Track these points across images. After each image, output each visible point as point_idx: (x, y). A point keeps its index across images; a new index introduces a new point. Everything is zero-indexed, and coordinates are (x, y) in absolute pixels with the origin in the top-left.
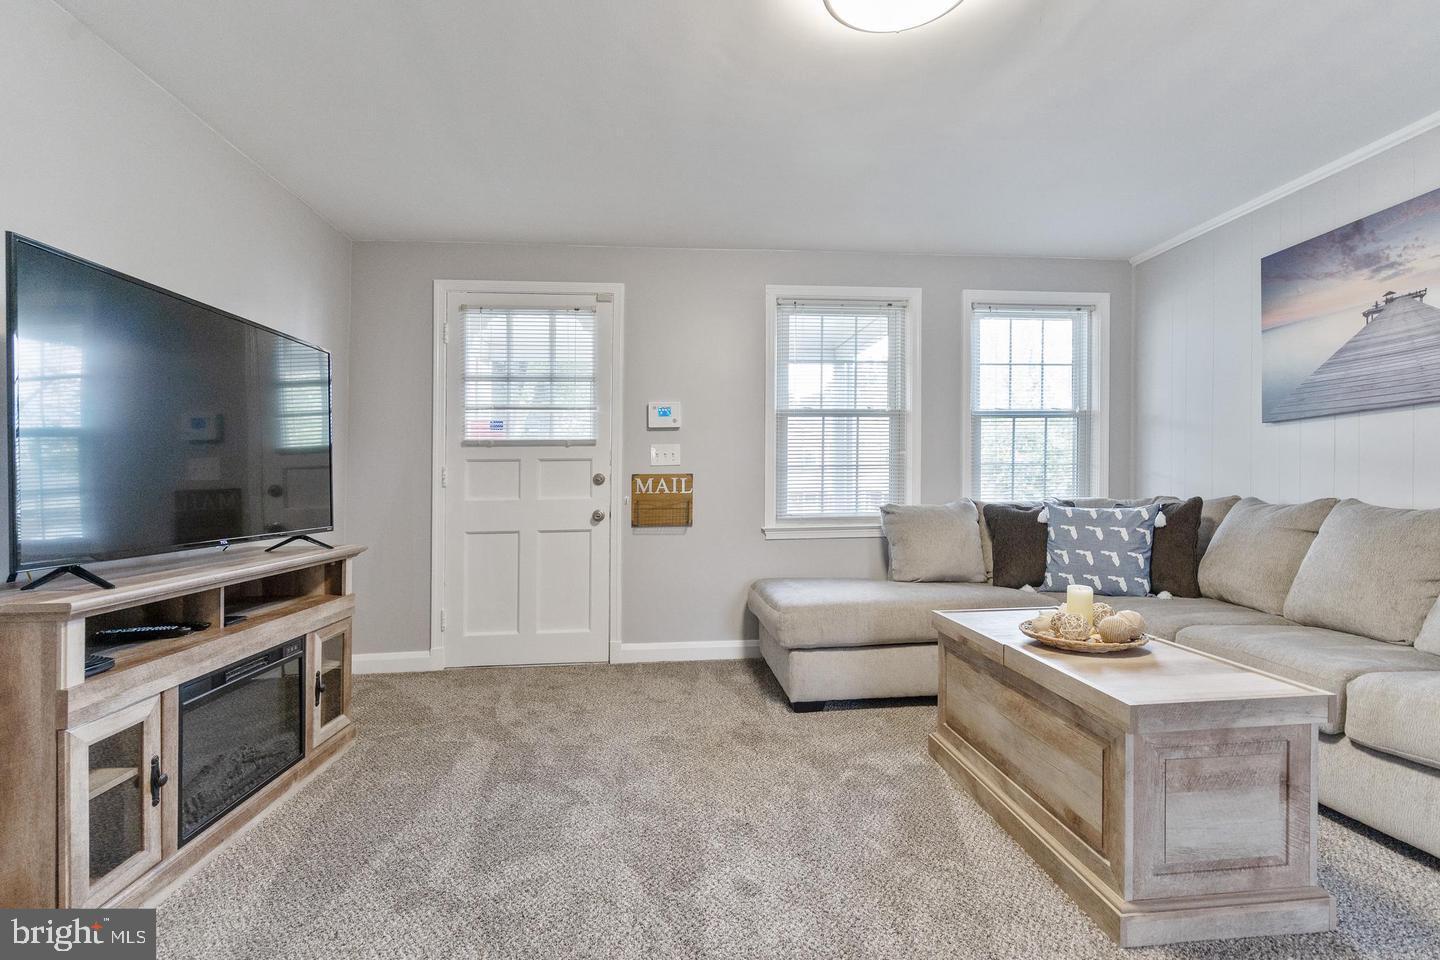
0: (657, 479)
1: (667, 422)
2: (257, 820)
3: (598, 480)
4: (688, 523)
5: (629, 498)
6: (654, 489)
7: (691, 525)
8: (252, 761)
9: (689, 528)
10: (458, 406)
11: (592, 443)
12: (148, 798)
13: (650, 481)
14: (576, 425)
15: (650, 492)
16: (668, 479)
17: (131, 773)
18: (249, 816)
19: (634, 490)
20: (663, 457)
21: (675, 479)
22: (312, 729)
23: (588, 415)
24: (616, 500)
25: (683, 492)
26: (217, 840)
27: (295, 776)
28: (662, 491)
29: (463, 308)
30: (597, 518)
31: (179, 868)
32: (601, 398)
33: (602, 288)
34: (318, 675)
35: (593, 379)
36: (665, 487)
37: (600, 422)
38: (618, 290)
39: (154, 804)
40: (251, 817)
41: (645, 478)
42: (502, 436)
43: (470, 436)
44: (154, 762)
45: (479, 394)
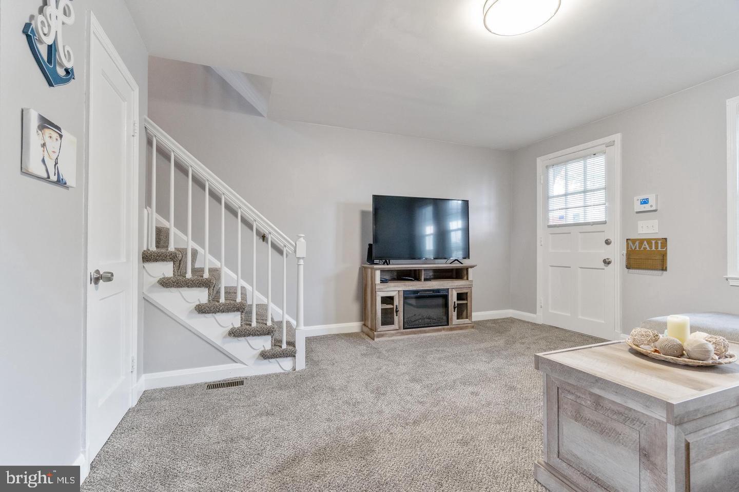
0: (641, 241)
1: (647, 207)
2: (428, 334)
3: (608, 242)
4: (664, 269)
5: (625, 252)
6: (640, 248)
7: (666, 270)
8: (429, 319)
9: (665, 272)
10: (546, 211)
11: (605, 223)
12: (395, 314)
13: (637, 243)
14: (597, 214)
15: (637, 249)
16: (649, 241)
17: (391, 306)
18: (425, 332)
19: (628, 248)
20: (647, 229)
21: (653, 242)
22: (452, 318)
23: (603, 208)
24: (617, 253)
25: (659, 249)
26: (414, 333)
27: (444, 329)
28: (645, 248)
29: (547, 167)
30: (607, 262)
31: (402, 334)
32: (609, 198)
33: (607, 139)
34: (455, 302)
35: (605, 188)
36: (647, 246)
37: (609, 211)
38: (617, 137)
39: (397, 316)
40: (426, 333)
41: (634, 241)
42: (563, 222)
43: (551, 223)
44: (396, 306)
45: (554, 204)
